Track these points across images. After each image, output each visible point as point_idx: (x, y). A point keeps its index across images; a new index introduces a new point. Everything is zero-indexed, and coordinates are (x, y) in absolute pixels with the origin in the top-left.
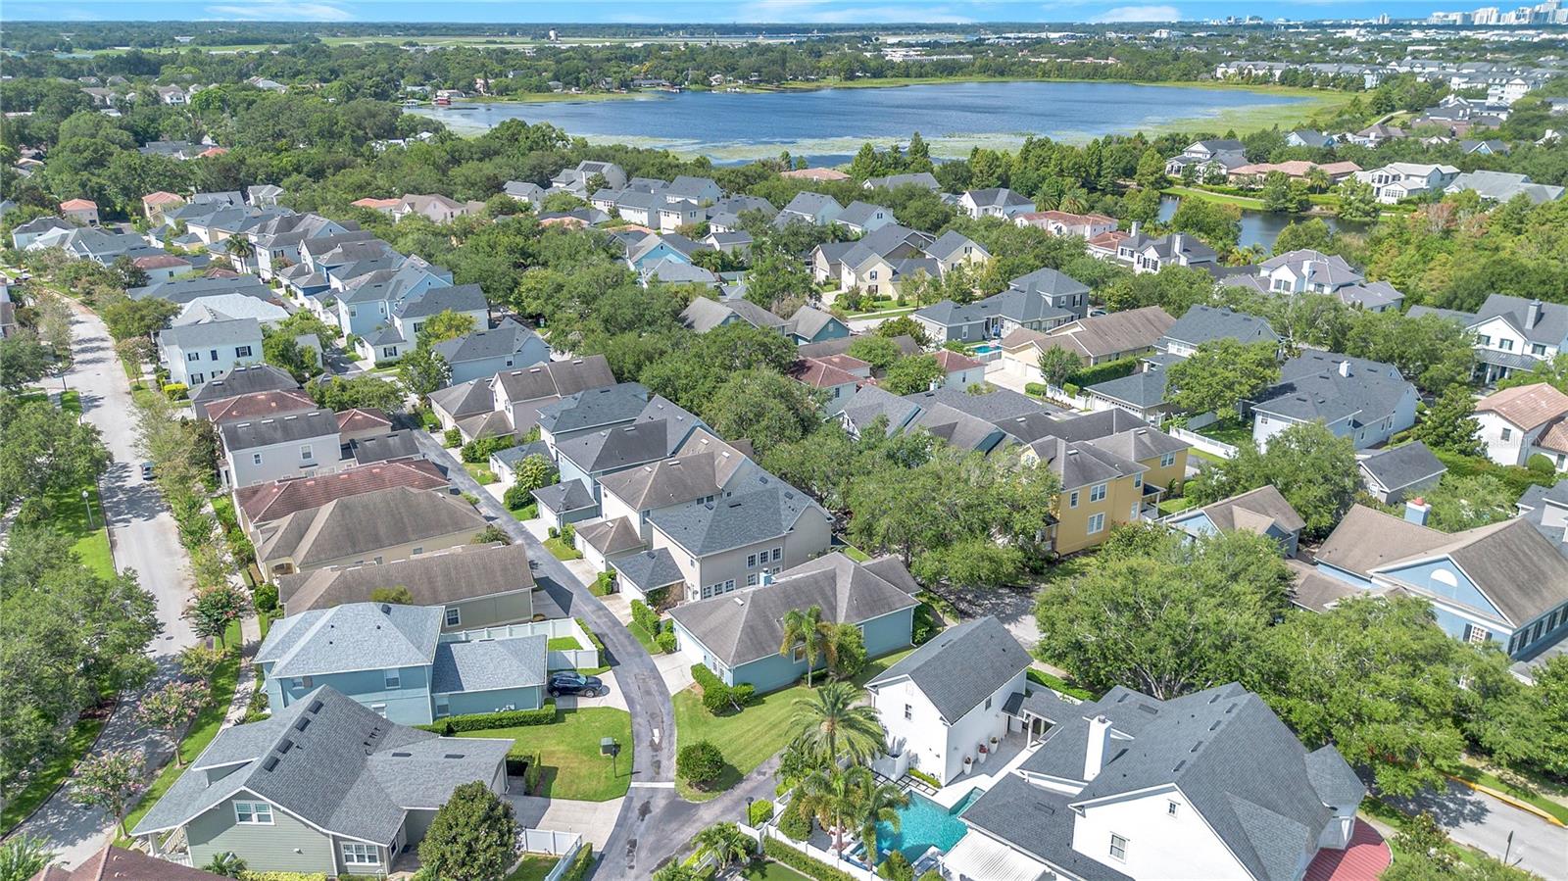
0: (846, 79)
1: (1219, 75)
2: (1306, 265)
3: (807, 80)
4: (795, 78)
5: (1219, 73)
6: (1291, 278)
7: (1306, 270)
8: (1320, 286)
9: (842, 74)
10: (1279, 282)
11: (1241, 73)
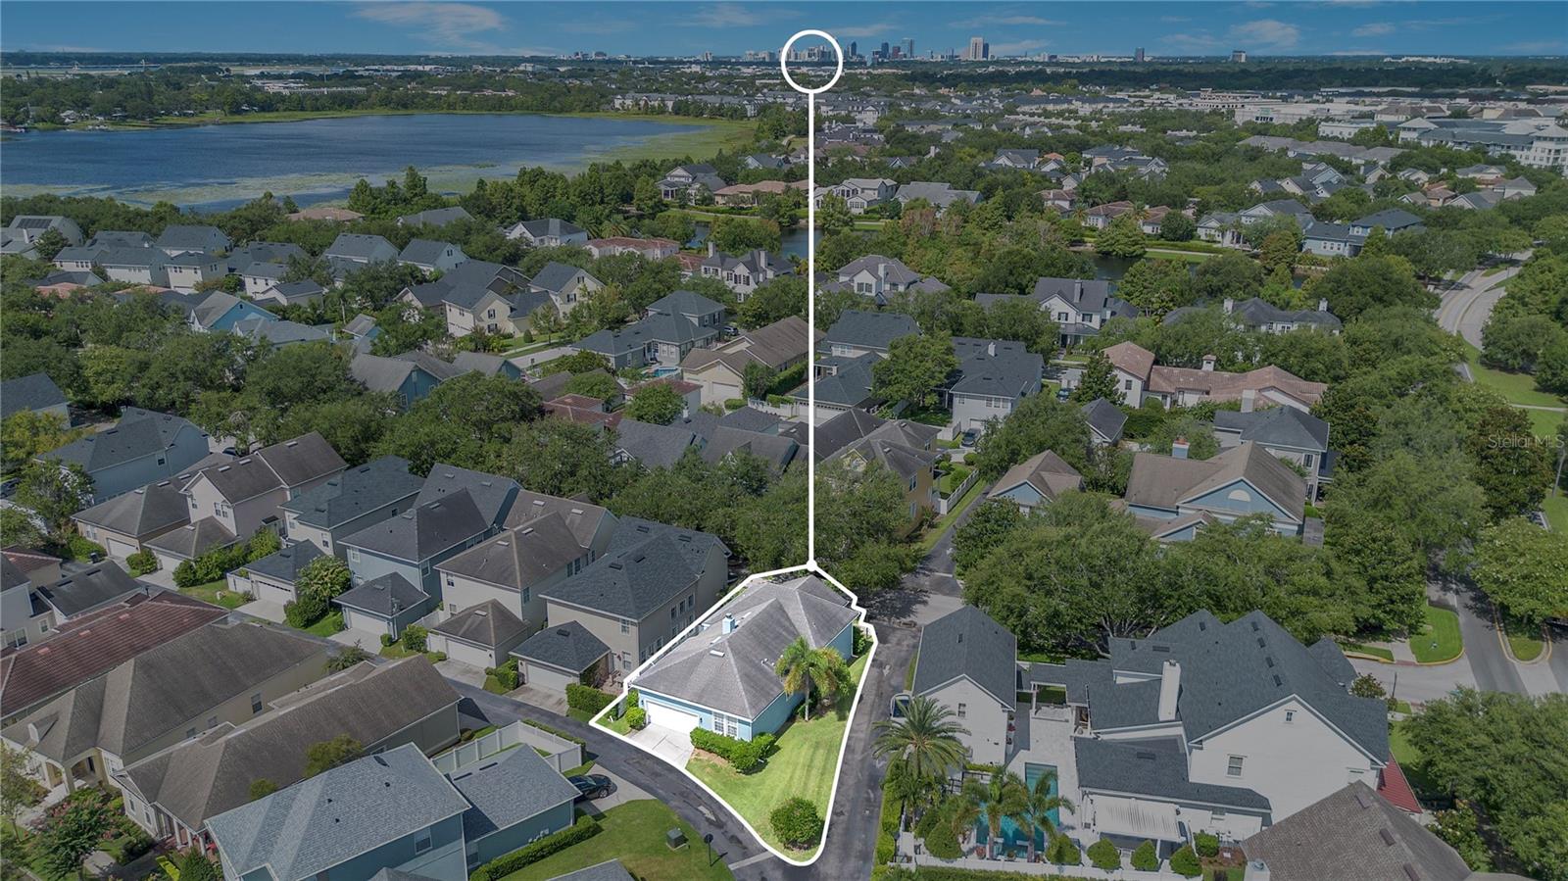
0: (233, 113)
1: (617, 106)
2: (881, 267)
3: (185, 115)
4: (168, 113)
5: (617, 103)
6: (872, 281)
7: (881, 273)
8: (894, 285)
9: (226, 108)
10: (860, 285)
11: (638, 104)
